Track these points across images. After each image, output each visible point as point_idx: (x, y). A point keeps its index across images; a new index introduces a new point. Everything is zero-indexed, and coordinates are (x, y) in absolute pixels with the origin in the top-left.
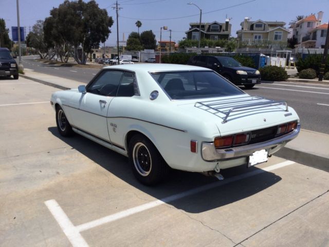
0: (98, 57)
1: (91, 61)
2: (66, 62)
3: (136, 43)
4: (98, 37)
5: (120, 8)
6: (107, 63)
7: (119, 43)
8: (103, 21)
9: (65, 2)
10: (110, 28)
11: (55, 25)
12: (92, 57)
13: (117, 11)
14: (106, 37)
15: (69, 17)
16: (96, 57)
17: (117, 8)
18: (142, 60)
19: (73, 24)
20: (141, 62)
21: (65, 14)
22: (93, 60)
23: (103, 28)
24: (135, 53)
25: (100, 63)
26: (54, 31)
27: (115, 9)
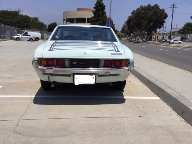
0: (160, 38)
1: (155, 40)
2: (138, 41)
3: (188, 29)
4: (156, 25)
5: (175, 8)
6: (163, 42)
7: (172, 29)
8: (161, 16)
9: (140, 7)
10: (165, 20)
11: (132, 20)
12: (156, 38)
13: (173, 9)
14: (162, 26)
15: (141, 15)
16: (159, 38)
17: (173, 7)
18: (189, 40)
19: (143, 19)
20: (189, 41)
21: (139, 13)
22: (156, 40)
23: (160, 20)
24: (185, 36)
25: (159, 42)
26: (132, 23)
27: (172, 9)
